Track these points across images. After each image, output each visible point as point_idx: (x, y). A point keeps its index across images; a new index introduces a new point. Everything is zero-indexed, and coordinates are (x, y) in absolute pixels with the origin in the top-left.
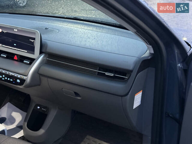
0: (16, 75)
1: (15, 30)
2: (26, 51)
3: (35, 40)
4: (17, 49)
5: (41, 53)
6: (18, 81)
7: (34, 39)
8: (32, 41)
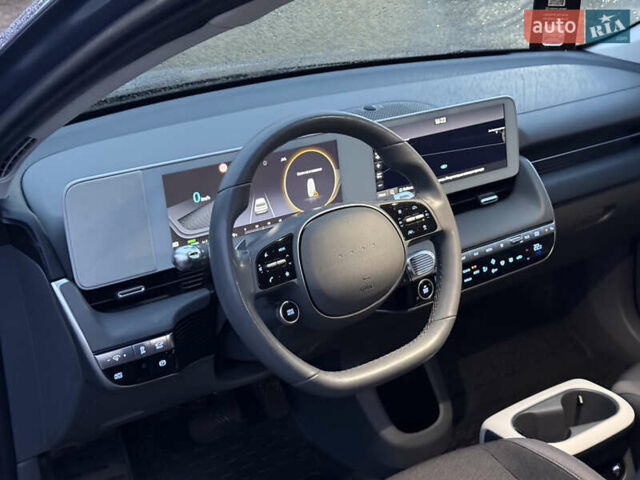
0: (528, 235)
1: (438, 121)
2: (482, 169)
3: (504, 125)
4: (451, 178)
6: (537, 247)
7: (501, 123)
8: (496, 130)
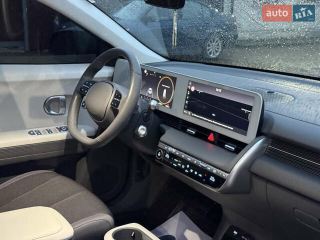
0: (209, 168)
1: (217, 90)
2: (232, 129)
3: (251, 110)
4: (215, 123)
5: (259, 134)
6: (212, 179)
8: (246, 111)
